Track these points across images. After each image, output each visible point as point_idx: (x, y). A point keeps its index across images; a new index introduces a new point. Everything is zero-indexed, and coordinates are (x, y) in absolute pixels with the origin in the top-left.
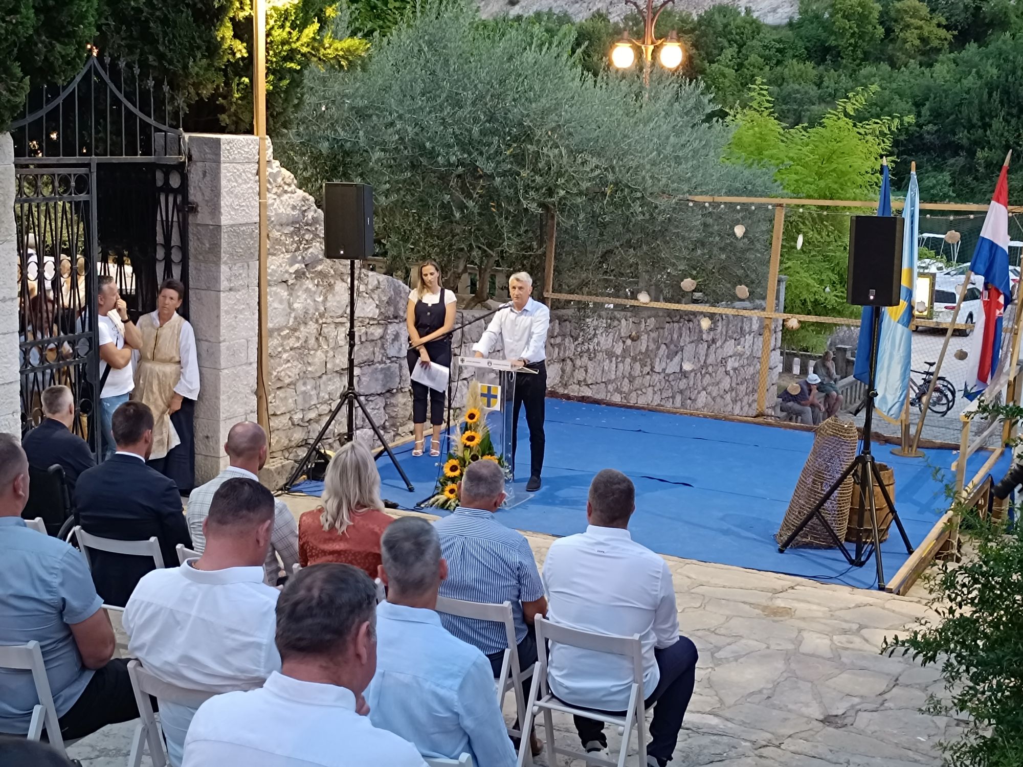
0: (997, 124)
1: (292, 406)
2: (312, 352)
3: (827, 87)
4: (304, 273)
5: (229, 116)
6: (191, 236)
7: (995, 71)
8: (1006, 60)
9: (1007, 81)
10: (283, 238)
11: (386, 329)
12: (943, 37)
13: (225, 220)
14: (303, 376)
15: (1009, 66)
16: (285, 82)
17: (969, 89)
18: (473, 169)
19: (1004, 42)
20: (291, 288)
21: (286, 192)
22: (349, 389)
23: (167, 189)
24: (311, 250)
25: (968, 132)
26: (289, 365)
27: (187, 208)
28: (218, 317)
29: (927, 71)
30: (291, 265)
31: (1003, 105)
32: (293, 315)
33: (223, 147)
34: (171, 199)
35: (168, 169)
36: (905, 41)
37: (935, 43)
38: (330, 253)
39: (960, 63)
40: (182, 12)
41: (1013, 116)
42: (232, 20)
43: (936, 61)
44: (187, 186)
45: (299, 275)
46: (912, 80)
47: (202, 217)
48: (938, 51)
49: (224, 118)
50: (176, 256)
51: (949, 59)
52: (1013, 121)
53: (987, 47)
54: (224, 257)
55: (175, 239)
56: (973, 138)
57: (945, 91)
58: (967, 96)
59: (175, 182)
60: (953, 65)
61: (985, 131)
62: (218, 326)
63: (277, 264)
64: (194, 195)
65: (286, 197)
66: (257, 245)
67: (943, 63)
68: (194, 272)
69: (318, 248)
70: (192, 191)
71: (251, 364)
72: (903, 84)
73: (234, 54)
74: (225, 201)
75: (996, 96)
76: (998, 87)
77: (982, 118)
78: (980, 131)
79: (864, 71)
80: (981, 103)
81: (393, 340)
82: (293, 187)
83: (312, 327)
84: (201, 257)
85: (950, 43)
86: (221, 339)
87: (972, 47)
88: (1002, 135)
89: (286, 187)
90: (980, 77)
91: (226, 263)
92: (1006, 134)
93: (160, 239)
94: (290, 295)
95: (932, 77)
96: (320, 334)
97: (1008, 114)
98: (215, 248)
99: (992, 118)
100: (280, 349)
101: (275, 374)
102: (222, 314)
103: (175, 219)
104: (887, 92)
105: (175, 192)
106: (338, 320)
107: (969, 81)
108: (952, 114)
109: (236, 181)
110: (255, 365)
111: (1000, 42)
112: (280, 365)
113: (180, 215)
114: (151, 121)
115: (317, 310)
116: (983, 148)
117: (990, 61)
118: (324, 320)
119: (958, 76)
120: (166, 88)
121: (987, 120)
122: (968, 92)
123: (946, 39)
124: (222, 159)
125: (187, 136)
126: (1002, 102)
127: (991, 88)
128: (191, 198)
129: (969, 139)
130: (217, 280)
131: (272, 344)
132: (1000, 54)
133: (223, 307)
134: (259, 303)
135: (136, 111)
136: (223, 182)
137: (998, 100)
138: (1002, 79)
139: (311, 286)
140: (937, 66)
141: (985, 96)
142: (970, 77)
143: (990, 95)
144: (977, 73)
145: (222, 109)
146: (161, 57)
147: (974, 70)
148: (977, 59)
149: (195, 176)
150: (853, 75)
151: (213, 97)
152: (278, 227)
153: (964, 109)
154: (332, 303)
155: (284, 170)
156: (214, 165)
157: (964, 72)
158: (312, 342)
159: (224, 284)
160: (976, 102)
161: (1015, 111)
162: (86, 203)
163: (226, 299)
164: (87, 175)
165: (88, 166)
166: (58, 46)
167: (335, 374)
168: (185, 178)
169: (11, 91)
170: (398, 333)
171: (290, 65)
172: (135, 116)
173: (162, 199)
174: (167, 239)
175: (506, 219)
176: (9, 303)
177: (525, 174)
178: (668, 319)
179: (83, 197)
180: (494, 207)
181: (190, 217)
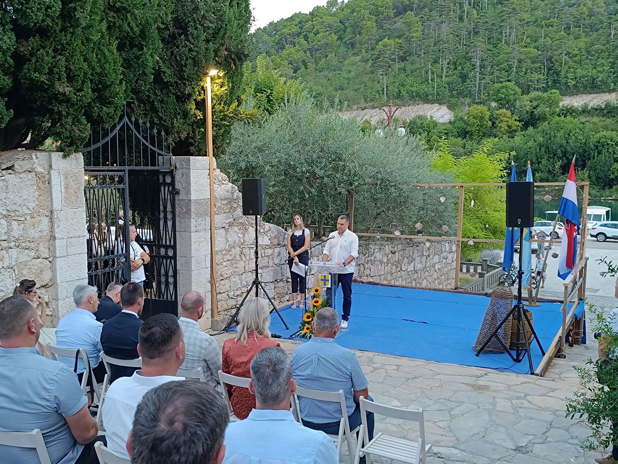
0: (544, 161)
1: (229, 289)
2: (238, 262)
3: (468, 149)
4: (233, 223)
5: (195, 148)
6: (176, 205)
7: (542, 139)
8: (546, 134)
9: (547, 143)
10: (222, 206)
11: (274, 250)
13: (193, 197)
14: (234, 274)
15: (548, 136)
16: (222, 131)
17: (531, 147)
18: (314, 174)
19: (545, 126)
20: (227, 230)
21: (223, 184)
22: (256, 279)
23: (165, 184)
24: (236, 212)
25: (532, 165)
26: (226, 268)
27: (175, 192)
28: (190, 245)
29: (511, 140)
30: (227, 219)
32: (228, 244)
33: (191, 161)
34: (167, 188)
35: (165, 174)
36: (501, 127)
37: (514, 128)
38: (245, 213)
39: (526, 136)
40: (170, 97)
41: (551, 158)
42: (195, 100)
43: (515, 135)
44: (175, 181)
45: (231, 225)
46: (505, 144)
47: (182, 196)
48: (516, 131)
49: (192, 149)
50: (169, 216)
51: (521, 134)
52: (551, 160)
53: (537, 129)
54: (193, 215)
55: (169, 208)
56: (533, 168)
57: (520, 148)
58: (530, 150)
59: (168, 180)
60: (523, 137)
61: (539, 165)
62: (190, 249)
63: (220, 219)
64: (178, 186)
65: (223, 186)
66: (210, 209)
67: (518, 136)
68: (178, 223)
69: (240, 211)
70: (177, 183)
71: (207, 268)
72: (501, 146)
73: (196, 117)
74: (193, 188)
75: (543, 149)
76: (544, 146)
77: (537, 159)
78: (537, 165)
79: (484, 141)
80: (536, 152)
81: (278, 256)
82: (227, 182)
83: (238, 250)
84: (182, 216)
85: (521, 128)
86: (192, 256)
87: (531, 129)
88: (547, 166)
89: (223, 182)
90: (535, 141)
91: (194, 218)
92: (548, 166)
93: (161, 208)
94: (226, 234)
95: (514, 142)
96: (242, 253)
97: (549, 157)
98: (188, 212)
99: (541, 159)
100: (222, 261)
101: (219, 273)
102: (192, 243)
103: (169, 198)
104: (494, 149)
105: (169, 184)
106: (250, 246)
107: (530, 144)
108: (524, 158)
109: (199, 178)
110: (209, 269)
111: (543, 126)
112: (222, 268)
113: (171, 195)
114: (156, 149)
115: (240, 241)
116: (538, 172)
117: (539, 135)
118: (244, 246)
119: (525, 142)
120: (163, 133)
121: (540, 160)
122: (530, 148)
123: (519, 126)
124: (191, 167)
125: (174, 157)
126: (545, 152)
127: (540, 146)
128: (176, 187)
130: (190, 227)
131: (218, 258)
132: (543, 131)
133: (193, 240)
134: (211, 238)
135: (148, 144)
136: (192, 179)
137: (544, 151)
138: (545, 142)
139: (237, 230)
140: (516, 138)
141: (538, 150)
142: (531, 142)
143: (540, 149)
144: (534, 140)
145: (192, 145)
146: (161, 119)
147: (532, 139)
148: (533, 134)
149: (178, 177)
150: (479, 143)
151: (187, 138)
152: (219, 201)
153: (529, 155)
154: (247, 238)
155: (222, 173)
156: (187, 170)
157: (528, 139)
158: (238, 257)
159: (193, 229)
160: (534, 152)
161: (552, 156)
162: (123, 189)
163: (194, 237)
164: (123, 175)
165: (124, 171)
166: (105, 109)
167: (249, 273)
168: (173, 178)
169: (80, 131)
170: (280, 252)
171: (224, 122)
172: (147, 147)
173: (162, 188)
174: (165, 208)
175: (330, 197)
176: (82, 238)
177: (338, 176)
178: (408, 246)
179: (121, 186)
180: (324, 192)
181: (176, 197)
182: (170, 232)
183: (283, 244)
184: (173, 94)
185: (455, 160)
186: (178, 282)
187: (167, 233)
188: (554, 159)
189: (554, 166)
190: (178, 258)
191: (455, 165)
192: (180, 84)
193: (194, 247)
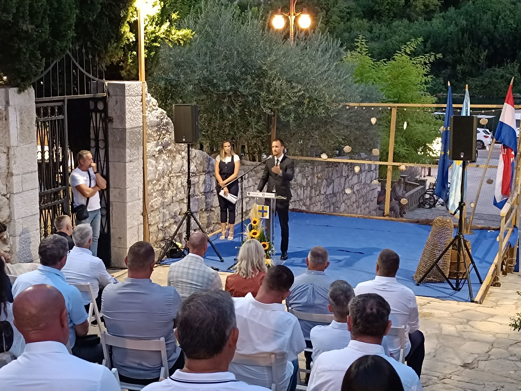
0: (467, 51)
1: (158, 220)
2: (166, 192)
3: (375, 33)
4: (162, 151)
5: (126, 72)
6: (109, 134)
7: (464, 22)
8: (471, 16)
9: (471, 27)
10: (153, 133)
11: (199, 178)
12: (436, 4)
13: (128, 126)
14: (163, 204)
15: (472, 19)
16: (153, 53)
17: (452, 32)
18: (235, 91)
19: (469, 6)
20: (156, 159)
21: (154, 110)
22: (188, 210)
23: (96, 110)
24: (165, 139)
25: (452, 56)
26: (156, 199)
27: (107, 120)
28: (125, 175)
29: (428, 23)
30: (156, 147)
31: (470, 41)
32: (158, 173)
33: (126, 88)
34: (98, 115)
35: (96, 100)
36: (416, 7)
37: (432, 7)
38: (178, 140)
39: (446, 18)
40: (104, 19)
41: (475, 46)
42: (128, 22)
43: (433, 17)
44: (107, 108)
45: (160, 152)
46: (421, 28)
47: (116, 124)
48: (433, 11)
49: (123, 73)
50: (101, 145)
51: (440, 16)
52: (476, 49)
53: (460, 9)
54: (128, 145)
55: (101, 136)
56: (454, 58)
57: (439, 34)
58: (451, 36)
59: (100, 106)
60: (442, 20)
61: (461, 55)
62: (125, 181)
63: (151, 147)
64: (111, 113)
65: (154, 112)
66: (142, 138)
67: (437, 18)
68: (112, 153)
69: (170, 137)
70: (109, 111)
71: (140, 199)
72: (416, 30)
73: (128, 40)
74: (128, 116)
75: (466, 36)
76: (467, 31)
77: (459, 48)
78: (458, 55)
79: (395, 24)
80: (458, 40)
81: (203, 183)
82: (157, 107)
83: (167, 178)
84: (115, 145)
85: (440, 7)
86: (127, 187)
87: (452, 9)
88: (470, 57)
89: (154, 107)
90: (456, 25)
91: (128, 148)
92: (472, 56)
93: (92, 136)
94: (156, 162)
95: (431, 26)
96: (170, 182)
97: (473, 45)
98: (123, 140)
99: (464, 48)
100: (152, 191)
101: (150, 204)
102: (127, 174)
103: (101, 126)
104: (408, 35)
105: (101, 112)
106: (178, 174)
107: (451, 28)
108: (443, 46)
109: (132, 106)
110: (142, 200)
111: (467, 6)
112: (152, 199)
113: (104, 123)
114: (91, 76)
115: (168, 170)
116: (460, 64)
117: (462, 17)
118: (171, 175)
119: (445, 25)
120: (97, 59)
121: (462, 49)
122: (451, 34)
123: (438, 5)
124: (126, 94)
125: (106, 83)
126: (469, 39)
127: (463, 31)
128: (109, 115)
129: (452, 59)
130: (124, 157)
131: (149, 187)
132: (467, 13)
133: (128, 171)
134: (143, 168)
135: (84, 71)
136: (127, 106)
137: (467, 38)
138: (469, 27)
139: (165, 157)
140: (434, 20)
141: (460, 36)
142: (452, 26)
143: (463, 35)
144: (456, 23)
145: (122, 68)
146: (93, 43)
147: (454, 22)
148: (455, 16)
149: (111, 103)
150: (389, 26)
151: (118, 63)
152: (150, 128)
153: (449, 43)
154: (175, 165)
155: (152, 98)
156: (121, 97)
157: (448, 23)
158: (166, 186)
159: (128, 159)
160: (456, 39)
161: (476, 44)
162: (63, 120)
163: (129, 166)
164: (62, 106)
165: (63, 101)
166: (58, 43)
167: (177, 203)
168: (106, 105)
169: (36, 66)
170: (205, 180)
171: (155, 44)
172: (84, 74)
173: (94, 115)
174: (97, 135)
175: (253, 118)
176: (34, 174)
177: (263, 94)
178: (327, 166)
179: (61, 117)
180: (247, 112)
181: (109, 125)
182: (102, 162)
183: (208, 171)
184: (106, 16)
185: (373, 63)
186: (111, 214)
187: (99, 163)
188: (479, 47)
189: (479, 57)
190: (111, 190)
191: (374, 68)
192: (114, 6)
193: (128, 177)
